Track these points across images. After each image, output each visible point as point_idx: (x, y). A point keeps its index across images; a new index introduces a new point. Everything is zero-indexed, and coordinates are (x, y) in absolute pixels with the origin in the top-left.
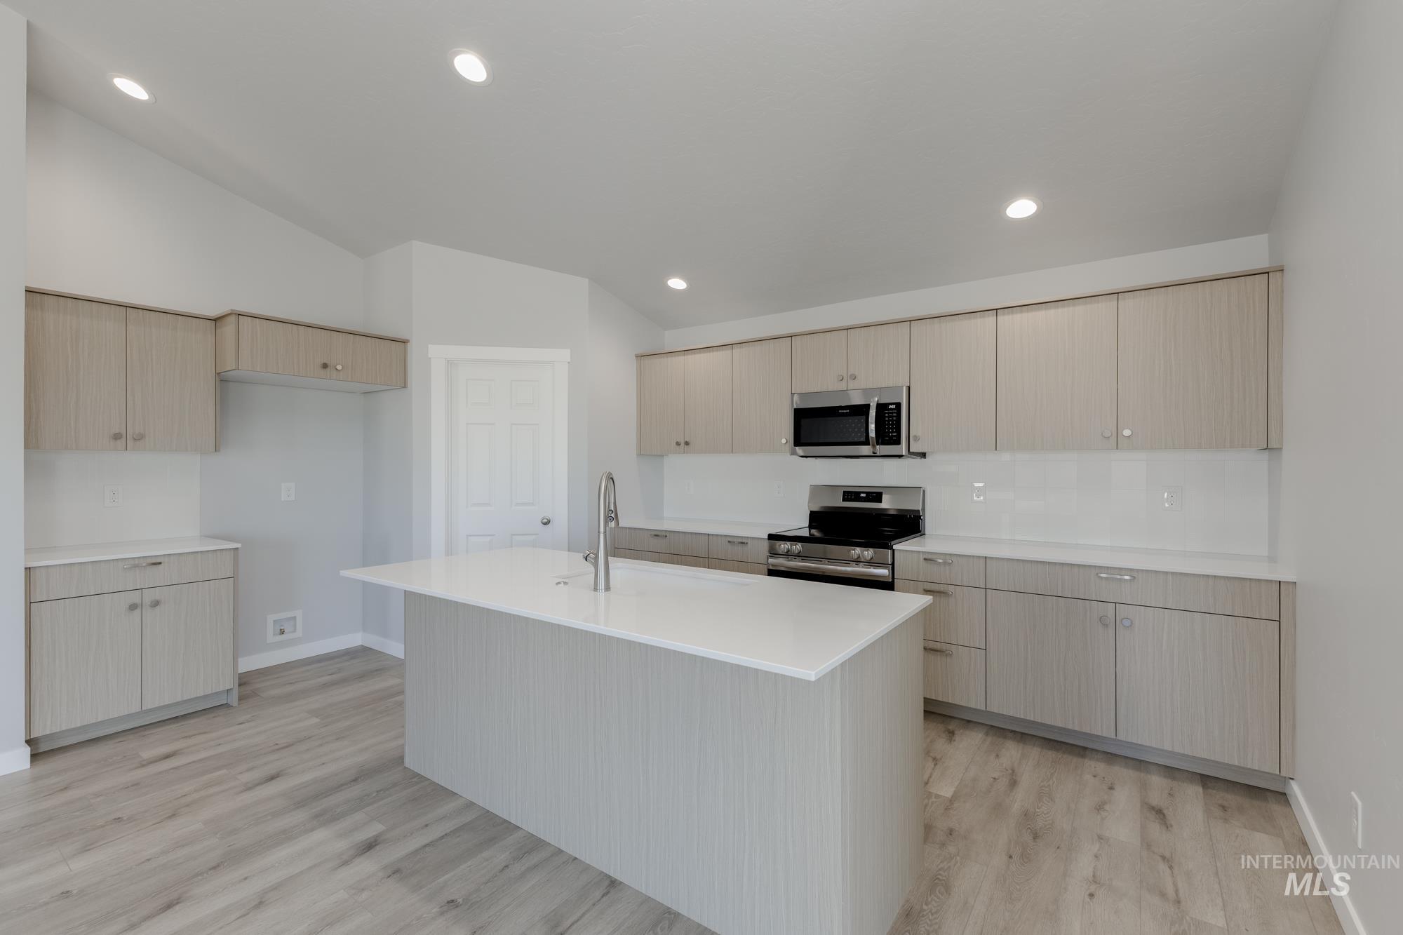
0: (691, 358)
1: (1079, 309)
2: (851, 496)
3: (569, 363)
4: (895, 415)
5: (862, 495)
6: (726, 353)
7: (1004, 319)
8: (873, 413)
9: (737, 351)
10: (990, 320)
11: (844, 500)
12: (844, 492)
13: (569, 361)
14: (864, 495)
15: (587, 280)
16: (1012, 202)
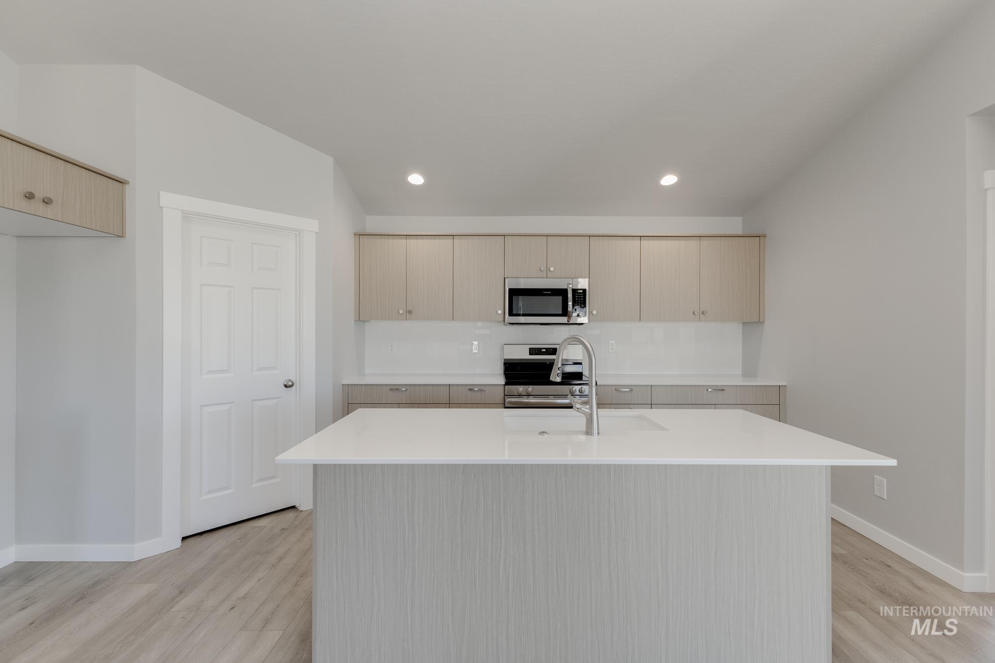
0: (412, 242)
1: (682, 243)
2: (535, 351)
3: (316, 233)
4: (582, 297)
5: (543, 350)
6: (448, 242)
7: (645, 243)
8: (570, 295)
9: (457, 241)
10: (637, 242)
11: (530, 354)
12: (530, 348)
13: (318, 231)
14: (544, 350)
15: (332, 158)
16: (663, 177)
